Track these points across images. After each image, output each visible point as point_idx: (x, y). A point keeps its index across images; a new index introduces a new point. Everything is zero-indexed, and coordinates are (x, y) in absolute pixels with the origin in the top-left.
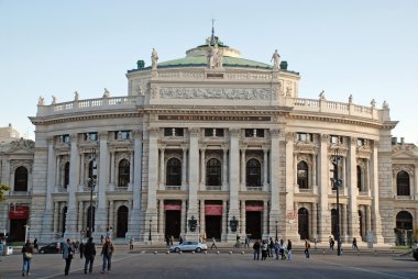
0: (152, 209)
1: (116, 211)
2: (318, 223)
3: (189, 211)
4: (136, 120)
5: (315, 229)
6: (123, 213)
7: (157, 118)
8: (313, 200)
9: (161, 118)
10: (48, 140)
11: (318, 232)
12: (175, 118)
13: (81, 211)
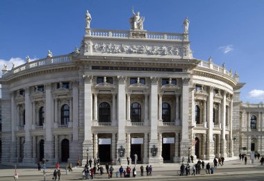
0: (88, 141)
1: (60, 143)
2: (206, 147)
3: (118, 142)
4: (74, 73)
5: (204, 151)
6: (65, 144)
7: (91, 68)
8: (204, 132)
9: (94, 68)
10: (11, 94)
11: (206, 154)
12: (106, 68)
13: (34, 143)
